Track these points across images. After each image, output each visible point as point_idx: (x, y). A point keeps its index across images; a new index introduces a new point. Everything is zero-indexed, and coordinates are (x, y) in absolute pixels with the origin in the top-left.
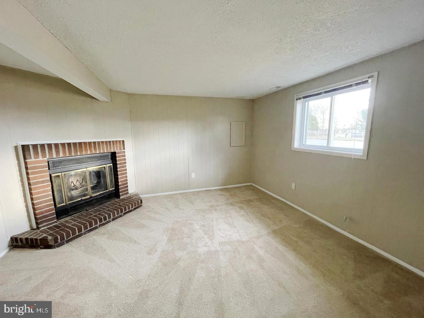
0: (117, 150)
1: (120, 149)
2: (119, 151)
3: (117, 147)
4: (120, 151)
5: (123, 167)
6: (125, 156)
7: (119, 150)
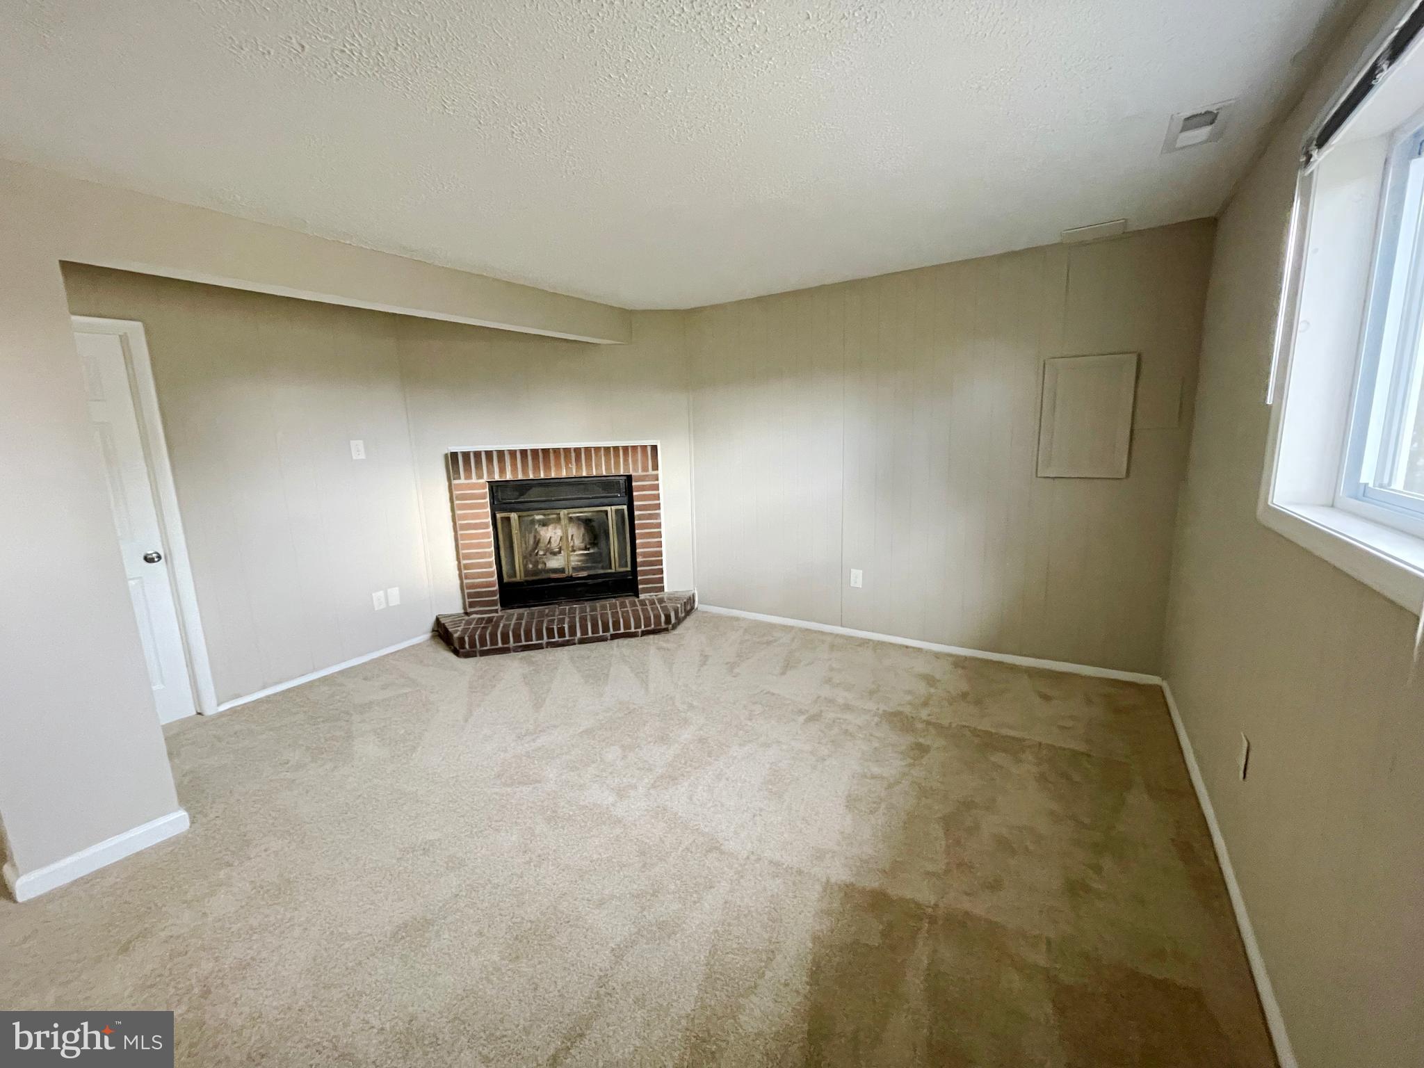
0: (635, 469)
1: (645, 469)
2: (640, 473)
3: (635, 462)
4: (645, 473)
5: (650, 517)
6: (656, 487)
7: (640, 470)
